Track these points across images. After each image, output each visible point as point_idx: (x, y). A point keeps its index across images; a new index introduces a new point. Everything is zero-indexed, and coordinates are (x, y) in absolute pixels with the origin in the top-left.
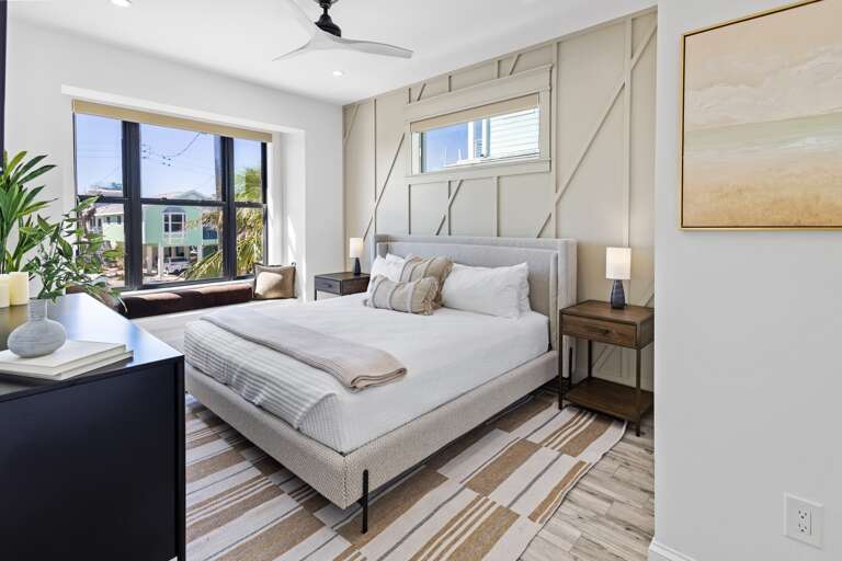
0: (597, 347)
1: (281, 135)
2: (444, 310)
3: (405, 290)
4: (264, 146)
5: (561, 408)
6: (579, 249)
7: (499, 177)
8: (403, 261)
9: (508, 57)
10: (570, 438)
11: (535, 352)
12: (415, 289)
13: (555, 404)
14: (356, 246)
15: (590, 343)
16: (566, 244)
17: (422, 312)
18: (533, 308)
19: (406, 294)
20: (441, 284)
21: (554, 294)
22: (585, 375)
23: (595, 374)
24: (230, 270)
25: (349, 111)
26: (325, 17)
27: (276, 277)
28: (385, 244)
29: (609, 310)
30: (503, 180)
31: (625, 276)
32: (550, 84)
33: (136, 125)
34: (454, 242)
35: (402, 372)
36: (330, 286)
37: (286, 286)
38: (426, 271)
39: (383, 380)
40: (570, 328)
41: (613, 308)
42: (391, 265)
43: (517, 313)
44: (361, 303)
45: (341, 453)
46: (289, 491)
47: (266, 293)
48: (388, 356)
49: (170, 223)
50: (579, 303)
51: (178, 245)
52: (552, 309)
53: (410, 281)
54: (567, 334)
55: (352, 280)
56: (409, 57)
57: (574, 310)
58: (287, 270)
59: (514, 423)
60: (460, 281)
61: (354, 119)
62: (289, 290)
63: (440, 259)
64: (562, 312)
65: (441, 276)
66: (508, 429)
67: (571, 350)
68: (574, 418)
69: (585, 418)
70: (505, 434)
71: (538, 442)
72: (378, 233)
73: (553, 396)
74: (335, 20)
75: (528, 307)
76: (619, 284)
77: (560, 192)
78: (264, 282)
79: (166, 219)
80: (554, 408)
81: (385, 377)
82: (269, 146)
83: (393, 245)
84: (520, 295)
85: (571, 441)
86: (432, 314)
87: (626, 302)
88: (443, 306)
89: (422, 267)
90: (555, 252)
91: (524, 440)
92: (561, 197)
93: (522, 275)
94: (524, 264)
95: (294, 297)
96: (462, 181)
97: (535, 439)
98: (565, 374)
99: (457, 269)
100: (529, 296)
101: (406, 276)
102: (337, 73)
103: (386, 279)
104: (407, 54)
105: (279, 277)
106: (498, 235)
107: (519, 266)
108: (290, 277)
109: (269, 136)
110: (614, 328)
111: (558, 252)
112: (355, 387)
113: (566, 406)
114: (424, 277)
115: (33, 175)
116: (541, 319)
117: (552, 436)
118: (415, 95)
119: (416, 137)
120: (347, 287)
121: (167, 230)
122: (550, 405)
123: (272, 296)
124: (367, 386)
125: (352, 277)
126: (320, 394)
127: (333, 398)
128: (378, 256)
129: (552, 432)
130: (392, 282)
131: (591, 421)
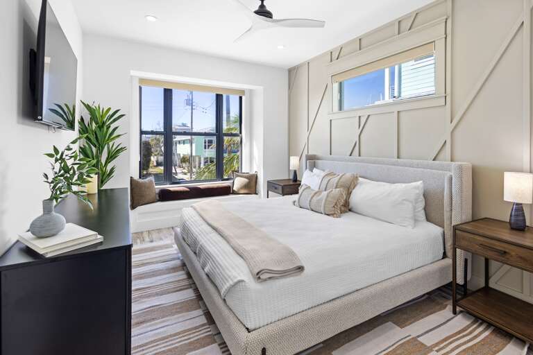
0: (494, 265)
1: (251, 91)
2: (350, 213)
3: (320, 197)
4: (241, 98)
5: (455, 312)
6: (475, 172)
7: (398, 112)
8: (323, 174)
9: (407, 17)
10: (464, 347)
11: (429, 258)
12: (327, 196)
13: (450, 307)
14: (294, 162)
15: (487, 261)
16: (461, 168)
17: (332, 215)
18: (428, 219)
19: (321, 200)
20: (349, 194)
21: (448, 209)
22: (482, 284)
23: (492, 285)
24: (220, 175)
25: (292, 72)
26: (262, 6)
27: (245, 181)
28: (313, 161)
29: (508, 231)
30: (401, 114)
31: (526, 200)
32: (446, 33)
33: (171, 90)
34: (362, 161)
35: (301, 269)
36: (276, 188)
37: (251, 186)
38: (337, 183)
39: (284, 274)
40: (464, 243)
41: (512, 229)
42: (315, 176)
43: (412, 222)
44: (292, 203)
45: (247, 329)
46: (220, 342)
47: (239, 190)
48: (292, 254)
49: (207, 144)
50: (475, 220)
51: (211, 156)
52: (446, 223)
53: (325, 190)
54: (461, 248)
55: (291, 185)
56: (323, 26)
57: (468, 227)
58: (252, 176)
59: (407, 320)
60: (363, 193)
61: (295, 77)
62: (253, 190)
63: (348, 175)
64: (455, 228)
65: (349, 188)
66: (401, 324)
67: (466, 261)
68: (468, 327)
69: (481, 329)
70: (398, 328)
71: (428, 345)
72: (310, 153)
73: (447, 299)
74: (268, 8)
75: (424, 217)
76: (519, 208)
77: (455, 122)
78: (238, 183)
79: (205, 143)
80: (447, 312)
81: (285, 272)
82: (243, 98)
83: (319, 162)
84: (415, 208)
85: (464, 350)
86: (340, 217)
87: (528, 224)
88: (350, 210)
89: (335, 180)
90: (449, 174)
91: (415, 339)
92: (455, 127)
93: (418, 191)
94: (419, 183)
95: (256, 194)
96: (369, 116)
97: (427, 340)
98: (460, 281)
99: (362, 184)
100: (425, 209)
101: (323, 186)
102: (281, 47)
103: (309, 187)
104: (321, 24)
105: (246, 180)
106: (398, 158)
107: (414, 184)
108: (254, 180)
109: (243, 92)
110: (514, 251)
111: (452, 174)
112: (259, 278)
113: (461, 312)
114: (336, 188)
115: (115, 120)
116: (436, 230)
117: (445, 340)
118: (335, 56)
119: (336, 86)
120: (287, 190)
121: (205, 148)
122: (445, 308)
123: (242, 191)
124: (270, 278)
125: (291, 183)
126: (236, 278)
127: (243, 284)
128: (308, 170)
129: (444, 337)
130: (313, 190)
131: (487, 333)
